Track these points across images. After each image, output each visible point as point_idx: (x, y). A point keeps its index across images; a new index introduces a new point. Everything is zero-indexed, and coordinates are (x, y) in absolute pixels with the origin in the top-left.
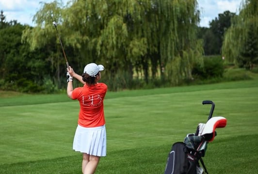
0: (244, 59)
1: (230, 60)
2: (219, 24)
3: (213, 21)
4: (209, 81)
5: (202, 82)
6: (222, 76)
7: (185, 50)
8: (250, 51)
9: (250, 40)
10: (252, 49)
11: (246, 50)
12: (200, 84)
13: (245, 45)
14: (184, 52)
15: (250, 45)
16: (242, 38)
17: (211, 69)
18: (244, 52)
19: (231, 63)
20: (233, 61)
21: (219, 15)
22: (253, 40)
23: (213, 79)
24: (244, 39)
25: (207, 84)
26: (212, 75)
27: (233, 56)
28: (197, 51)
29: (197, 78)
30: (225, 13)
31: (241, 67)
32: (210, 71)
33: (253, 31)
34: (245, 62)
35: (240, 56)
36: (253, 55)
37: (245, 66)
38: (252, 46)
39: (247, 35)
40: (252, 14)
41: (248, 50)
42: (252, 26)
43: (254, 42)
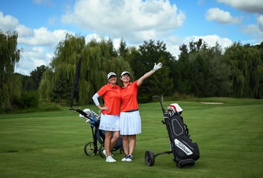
0: (55, 95)
1: (44, 98)
2: (37, 74)
3: (33, 71)
4: (25, 111)
5: (20, 111)
6: (37, 107)
7: (5, 83)
8: (60, 89)
9: (61, 81)
10: (62, 88)
11: (57, 88)
12: (18, 113)
13: (56, 85)
14: (4, 85)
15: (60, 84)
16: (54, 79)
17: (28, 101)
18: (56, 89)
19: (44, 100)
20: (46, 98)
21: (37, 68)
22: (62, 81)
23: (30, 109)
24: (56, 80)
25: (24, 113)
26: (29, 106)
27: (46, 95)
28: (16, 84)
29: (15, 108)
30: (41, 66)
31: (53, 101)
32: (27, 102)
33: (62, 73)
34: (55, 97)
35: (53, 93)
36: (62, 92)
37: (55, 100)
38: (62, 85)
39: (58, 76)
40: (63, 61)
41: (59, 88)
42: (62, 70)
43: (63, 82)
